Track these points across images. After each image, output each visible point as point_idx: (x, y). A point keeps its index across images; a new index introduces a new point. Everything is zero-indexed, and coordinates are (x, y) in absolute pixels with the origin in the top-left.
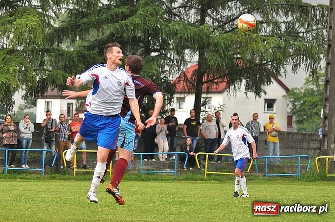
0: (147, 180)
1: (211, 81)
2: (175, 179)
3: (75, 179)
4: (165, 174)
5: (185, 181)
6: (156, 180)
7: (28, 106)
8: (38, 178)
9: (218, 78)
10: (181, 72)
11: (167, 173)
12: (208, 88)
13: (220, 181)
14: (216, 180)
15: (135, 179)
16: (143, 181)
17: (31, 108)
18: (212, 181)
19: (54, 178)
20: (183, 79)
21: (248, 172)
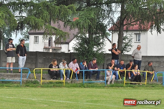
0: (88, 87)
1: (129, 24)
2: (105, 86)
3: (42, 87)
4: (99, 83)
5: (111, 88)
6: (93, 87)
7: (25, 39)
8: (17, 86)
9: (134, 22)
10: (110, 18)
11: (101, 83)
12: (127, 28)
13: (134, 87)
14: (131, 87)
15: (80, 87)
16: (85, 87)
17: (27, 41)
18: (129, 88)
19: (28, 86)
20: (111, 23)
21: (152, 81)
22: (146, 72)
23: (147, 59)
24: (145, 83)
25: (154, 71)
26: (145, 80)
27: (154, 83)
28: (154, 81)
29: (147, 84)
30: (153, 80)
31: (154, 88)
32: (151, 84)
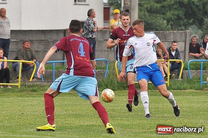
21: (31, 80)
22: (20, 62)
23: (21, 37)
24: (18, 84)
25: (35, 60)
26: (18, 78)
27: (35, 83)
28: (35, 79)
29: (22, 85)
30: (33, 78)
31: (36, 93)
32: (29, 86)
